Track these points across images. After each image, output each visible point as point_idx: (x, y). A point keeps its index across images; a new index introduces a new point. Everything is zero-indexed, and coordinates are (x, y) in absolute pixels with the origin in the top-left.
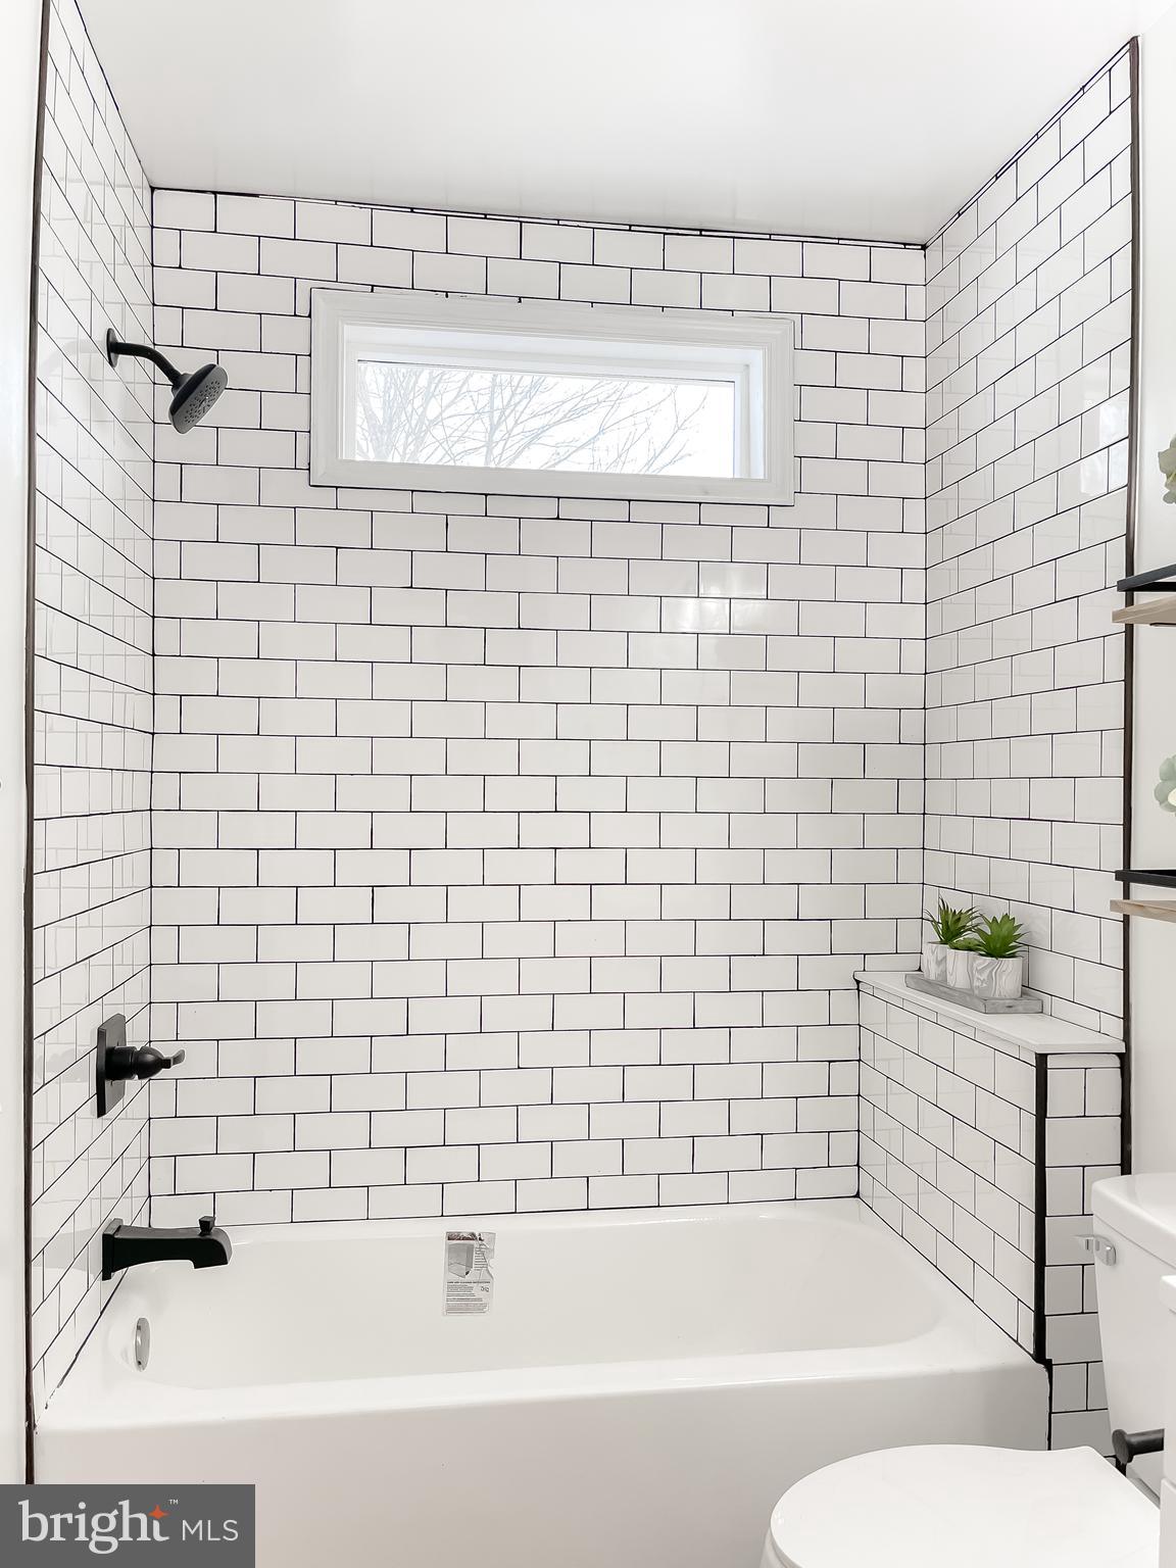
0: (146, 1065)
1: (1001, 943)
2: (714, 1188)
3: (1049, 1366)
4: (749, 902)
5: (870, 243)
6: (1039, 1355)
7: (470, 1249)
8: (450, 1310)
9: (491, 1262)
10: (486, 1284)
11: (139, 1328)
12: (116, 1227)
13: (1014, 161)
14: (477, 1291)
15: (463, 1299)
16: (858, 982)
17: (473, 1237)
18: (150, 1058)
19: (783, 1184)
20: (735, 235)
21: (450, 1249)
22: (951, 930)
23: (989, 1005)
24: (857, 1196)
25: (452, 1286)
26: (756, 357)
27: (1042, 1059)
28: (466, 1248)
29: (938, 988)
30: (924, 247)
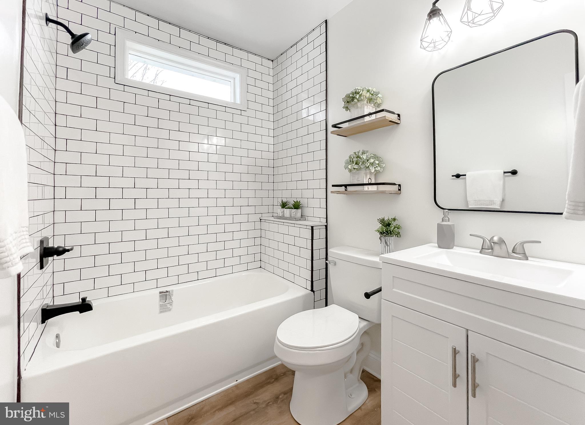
0: (59, 252)
1: (297, 206)
2: (229, 270)
3: (314, 292)
4: (237, 202)
5: (262, 57)
6: (312, 290)
7: (166, 295)
8: (161, 312)
9: (172, 297)
10: (171, 304)
11: (57, 337)
12: (46, 306)
13: (296, 44)
14: (168, 306)
15: (164, 309)
16: (261, 219)
17: (167, 292)
18: (61, 249)
19: (244, 267)
20: (233, 47)
21: (160, 296)
22: (284, 205)
23: (296, 219)
24: (261, 267)
25: (161, 306)
26: (238, 77)
27: (312, 227)
28: (165, 295)
29: (283, 217)
30: (272, 61)
